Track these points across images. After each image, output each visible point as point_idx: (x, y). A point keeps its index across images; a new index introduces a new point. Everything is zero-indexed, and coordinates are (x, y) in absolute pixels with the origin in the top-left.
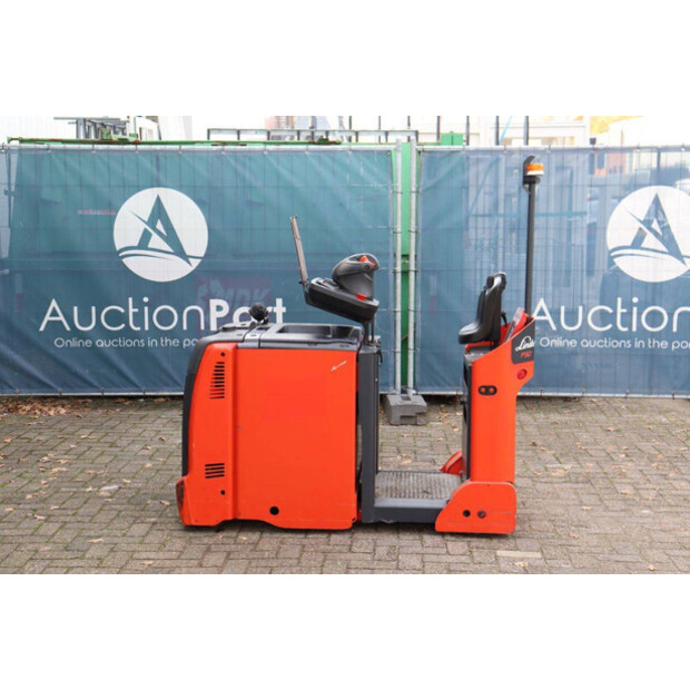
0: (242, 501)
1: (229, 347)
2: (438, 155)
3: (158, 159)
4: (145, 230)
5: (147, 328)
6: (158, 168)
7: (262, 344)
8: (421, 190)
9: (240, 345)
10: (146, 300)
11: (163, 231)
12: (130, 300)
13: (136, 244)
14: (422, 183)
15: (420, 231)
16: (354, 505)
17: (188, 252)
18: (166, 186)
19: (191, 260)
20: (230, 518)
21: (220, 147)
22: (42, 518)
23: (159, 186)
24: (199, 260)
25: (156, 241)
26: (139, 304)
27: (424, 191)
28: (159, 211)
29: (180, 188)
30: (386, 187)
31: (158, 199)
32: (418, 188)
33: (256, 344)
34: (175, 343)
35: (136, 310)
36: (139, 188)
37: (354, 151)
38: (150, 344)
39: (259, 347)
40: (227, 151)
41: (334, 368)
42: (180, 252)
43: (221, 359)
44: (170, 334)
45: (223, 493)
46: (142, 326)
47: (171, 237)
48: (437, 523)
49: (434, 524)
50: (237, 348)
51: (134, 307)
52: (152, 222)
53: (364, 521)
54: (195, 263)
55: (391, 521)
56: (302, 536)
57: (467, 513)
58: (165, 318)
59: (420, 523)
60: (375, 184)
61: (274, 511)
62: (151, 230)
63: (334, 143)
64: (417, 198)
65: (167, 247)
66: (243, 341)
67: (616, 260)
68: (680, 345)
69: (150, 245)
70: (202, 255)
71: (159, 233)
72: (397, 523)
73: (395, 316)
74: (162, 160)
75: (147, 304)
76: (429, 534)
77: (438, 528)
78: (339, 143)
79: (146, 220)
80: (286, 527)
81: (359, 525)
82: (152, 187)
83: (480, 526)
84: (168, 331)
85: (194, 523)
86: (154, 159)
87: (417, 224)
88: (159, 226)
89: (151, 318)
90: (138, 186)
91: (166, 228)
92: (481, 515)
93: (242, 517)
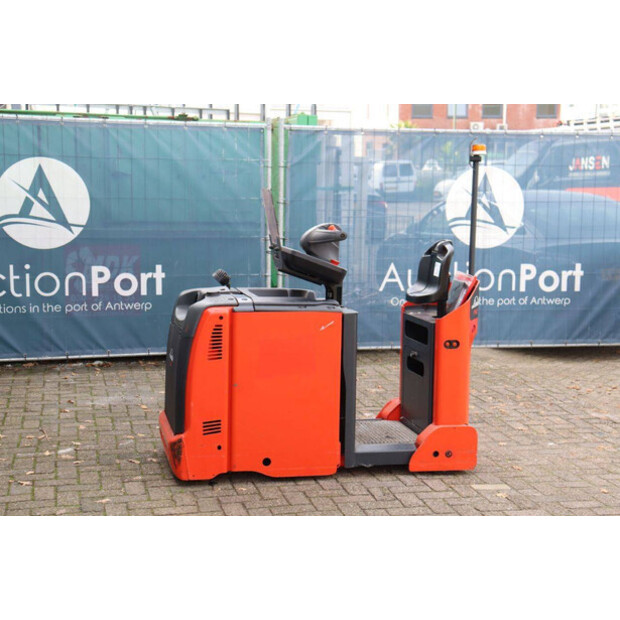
0: (237, 455)
1: (226, 310)
2: (304, 134)
3: (39, 128)
4: (27, 198)
5: (28, 295)
6: (39, 138)
7: (257, 308)
8: (289, 165)
9: (235, 308)
10: (27, 267)
11: (45, 200)
12: (11, 267)
13: (17, 212)
14: (289, 160)
15: (288, 202)
16: (338, 453)
17: (70, 220)
18: (48, 156)
19: (72, 227)
20: (225, 471)
21: (101, 120)
22: (28, 483)
23: (40, 155)
24: (81, 229)
25: (37, 210)
26: (20, 271)
27: (292, 166)
28: (40, 180)
29: (63, 158)
30: (259, 162)
31: (40, 168)
32: (286, 163)
33: (251, 308)
34: (56, 308)
35: (18, 277)
36: (19, 157)
37: (229, 128)
38: (32, 310)
39: (255, 311)
40: (109, 124)
41: (323, 328)
42: (62, 220)
43: (220, 322)
44: (53, 300)
45: (219, 448)
46: (24, 293)
47: (53, 205)
48: (411, 464)
49: (408, 465)
50: (233, 311)
51: (15, 274)
52: (33, 191)
53: (347, 466)
54: (77, 231)
55: (370, 465)
56: (292, 483)
57: (436, 454)
58: (47, 284)
59: (395, 465)
60: (249, 159)
61: (267, 462)
62: (33, 199)
63: (193, 119)
64: (285, 171)
65: (48, 216)
66: (238, 305)
67: (453, 229)
68: (504, 302)
69: (32, 213)
70: (84, 222)
71: (41, 202)
72: (375, 466)
73: (266, 280)
74: (44, 130)
75: (28, 271)
76: (404, 474)
77: (411, 469)
78: (196, 120)
79: (28, 188)
80: (278, 476)
81: (343, 470)
82: (34, 156)
83: (448, 465)
84: (51, 297)
85: (191, 478)
86: (36, 129)
87: (285, 196)
88: (41, 194)
89: (32, 285)
90: (19, 155)
91: (48, 198)
92: (448, 454)
93: (236, 470)
